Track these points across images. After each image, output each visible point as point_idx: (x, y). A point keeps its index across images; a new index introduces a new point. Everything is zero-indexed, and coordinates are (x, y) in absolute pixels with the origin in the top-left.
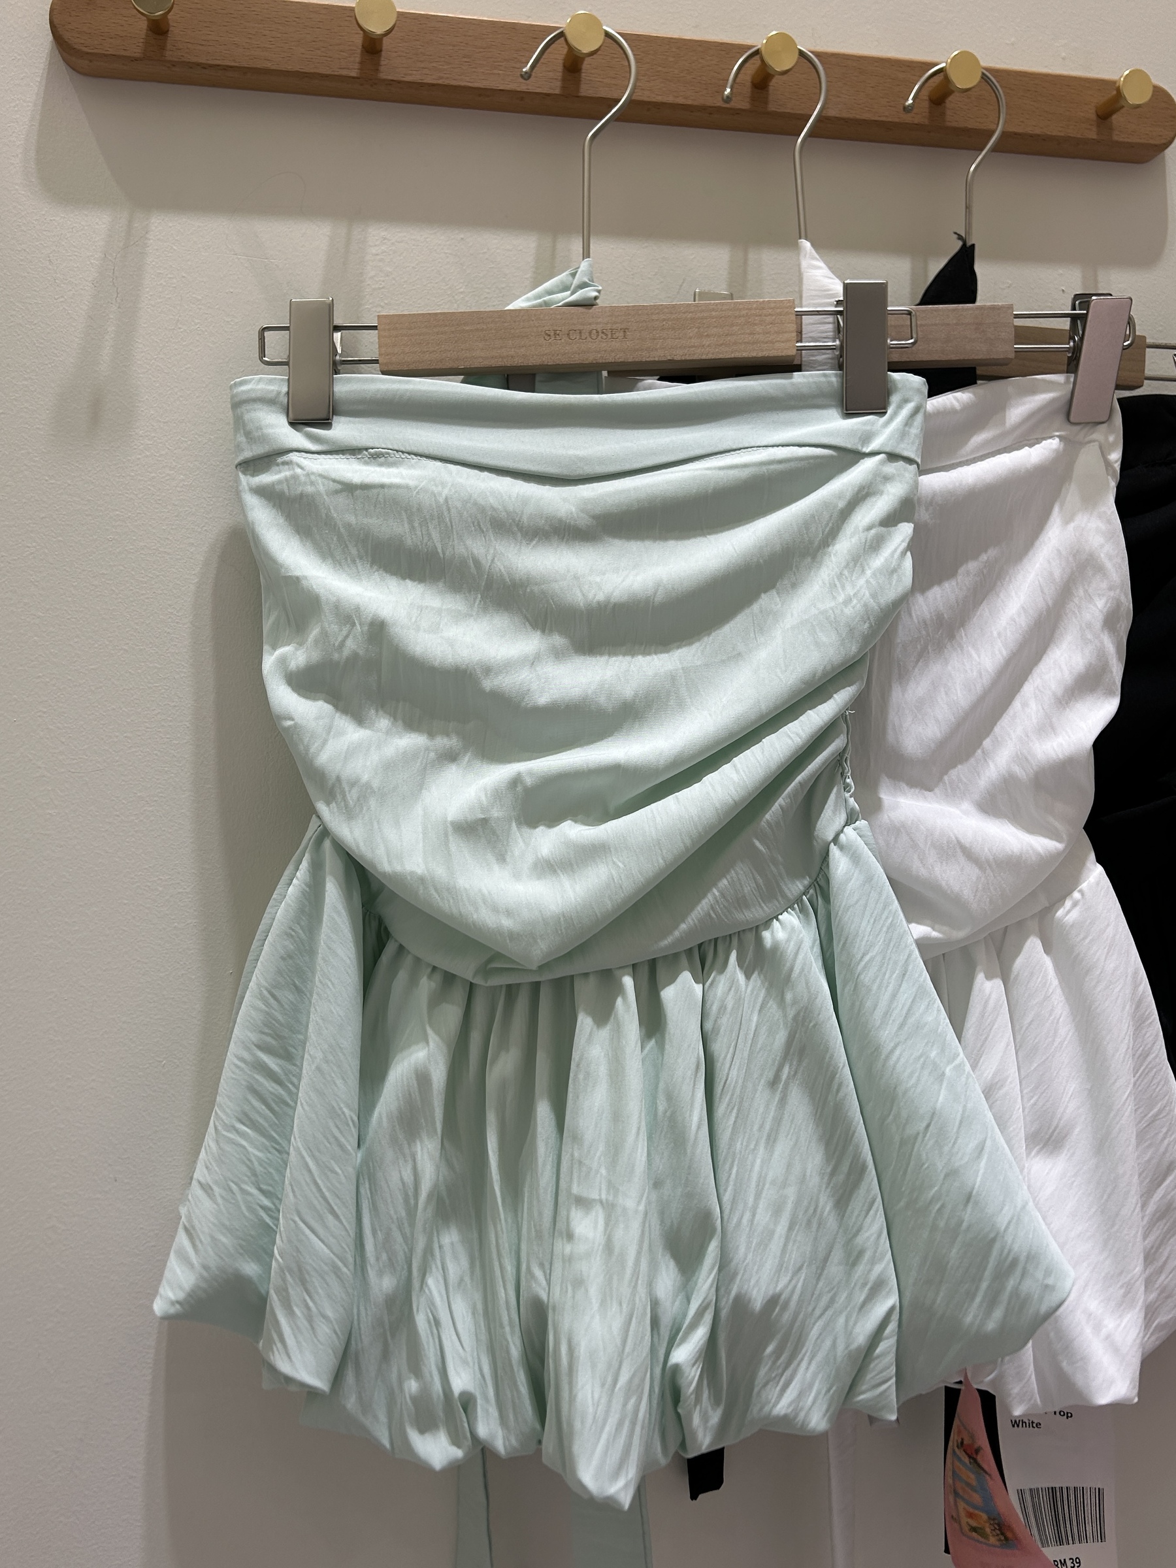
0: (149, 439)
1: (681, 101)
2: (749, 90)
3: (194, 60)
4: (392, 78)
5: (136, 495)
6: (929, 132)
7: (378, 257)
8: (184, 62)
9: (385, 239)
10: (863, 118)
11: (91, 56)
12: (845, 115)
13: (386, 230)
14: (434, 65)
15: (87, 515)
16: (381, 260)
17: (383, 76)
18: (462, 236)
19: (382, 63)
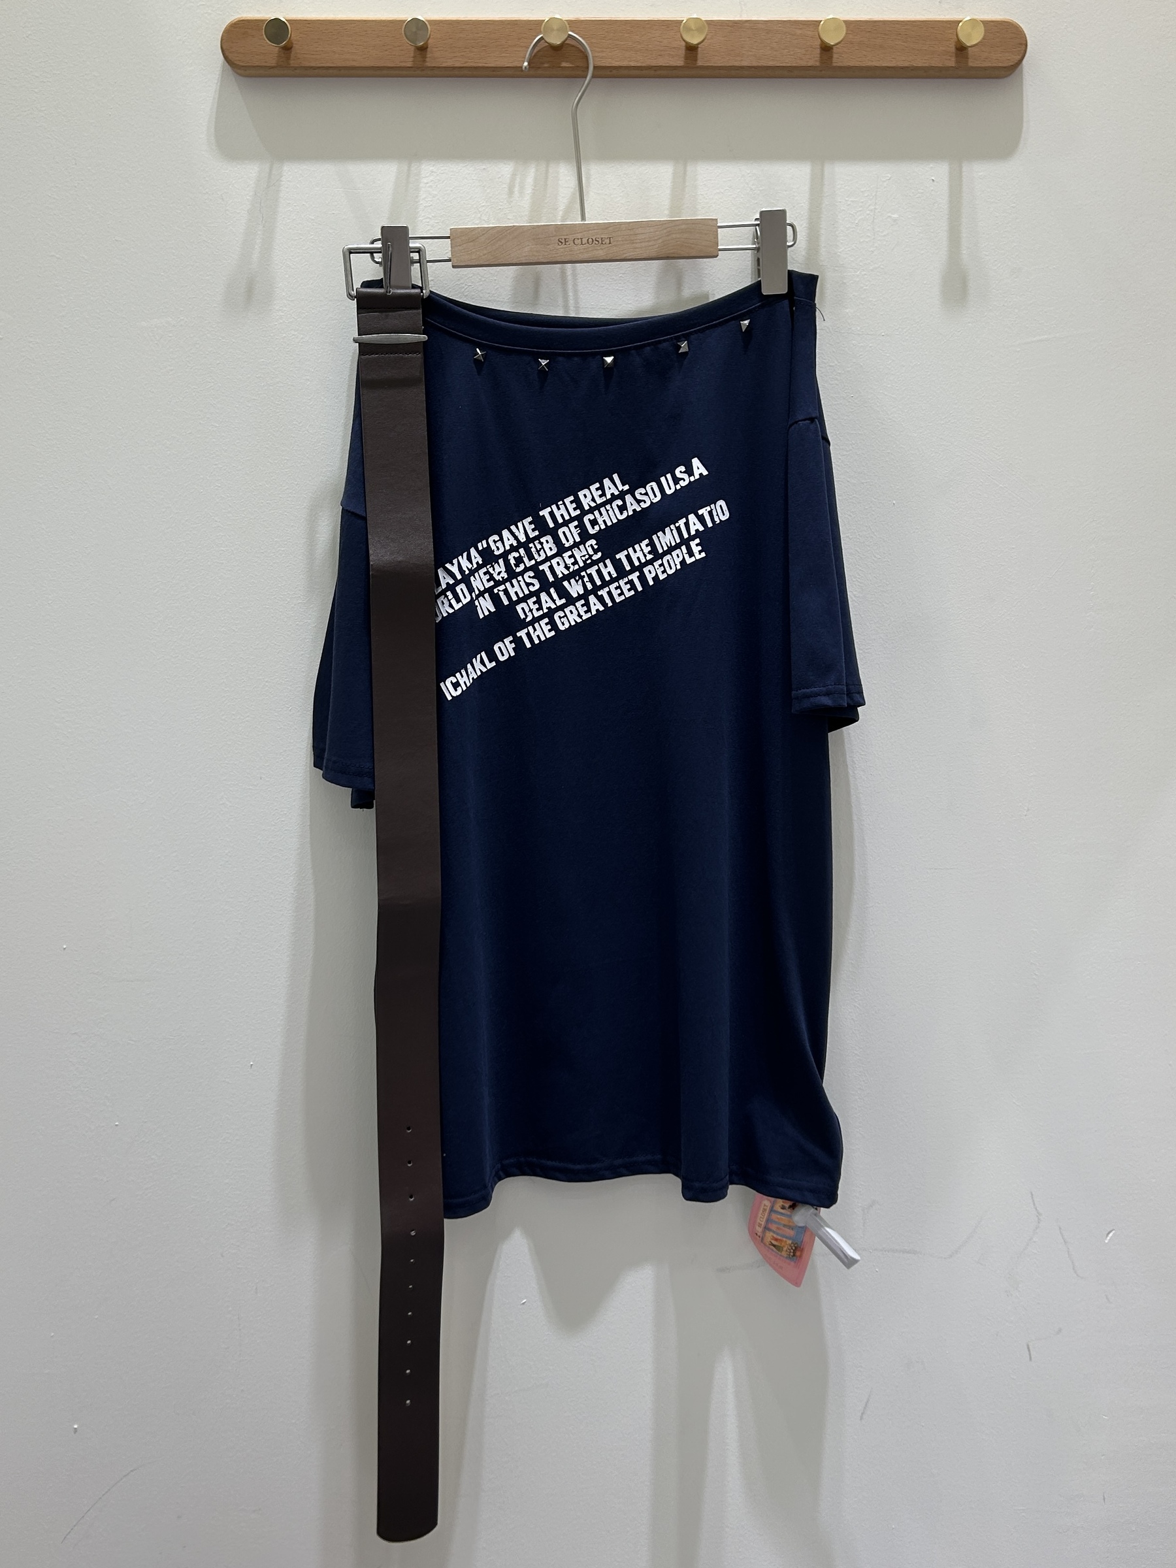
0: (282, 312)
1: (632, 64)
2: (684, 52)
3: (307, 64)
4: (433, 65)
5: (274, 348)
6: (821, 71)
7: (428, 185)
8: (301, 67)
9: (433, 172)
10: (768, 65)
11: (245, 68)
12: (755, 64)
13: (434, 165)
14: (463, 54)
15: (245, 362)
16: (431, 187)
17: (428, 64)
18: (484, 167)
19: (428, 56)
